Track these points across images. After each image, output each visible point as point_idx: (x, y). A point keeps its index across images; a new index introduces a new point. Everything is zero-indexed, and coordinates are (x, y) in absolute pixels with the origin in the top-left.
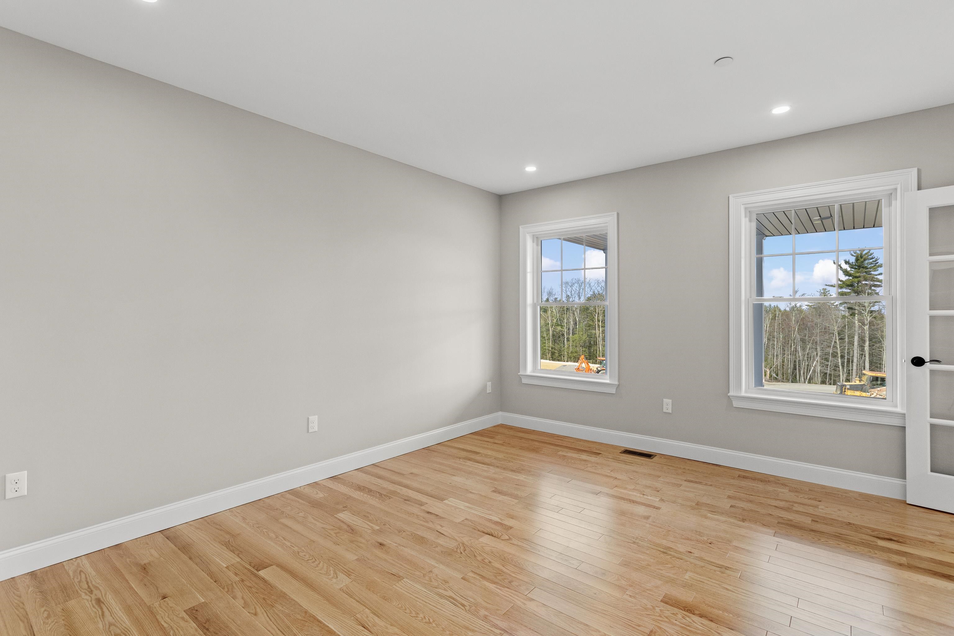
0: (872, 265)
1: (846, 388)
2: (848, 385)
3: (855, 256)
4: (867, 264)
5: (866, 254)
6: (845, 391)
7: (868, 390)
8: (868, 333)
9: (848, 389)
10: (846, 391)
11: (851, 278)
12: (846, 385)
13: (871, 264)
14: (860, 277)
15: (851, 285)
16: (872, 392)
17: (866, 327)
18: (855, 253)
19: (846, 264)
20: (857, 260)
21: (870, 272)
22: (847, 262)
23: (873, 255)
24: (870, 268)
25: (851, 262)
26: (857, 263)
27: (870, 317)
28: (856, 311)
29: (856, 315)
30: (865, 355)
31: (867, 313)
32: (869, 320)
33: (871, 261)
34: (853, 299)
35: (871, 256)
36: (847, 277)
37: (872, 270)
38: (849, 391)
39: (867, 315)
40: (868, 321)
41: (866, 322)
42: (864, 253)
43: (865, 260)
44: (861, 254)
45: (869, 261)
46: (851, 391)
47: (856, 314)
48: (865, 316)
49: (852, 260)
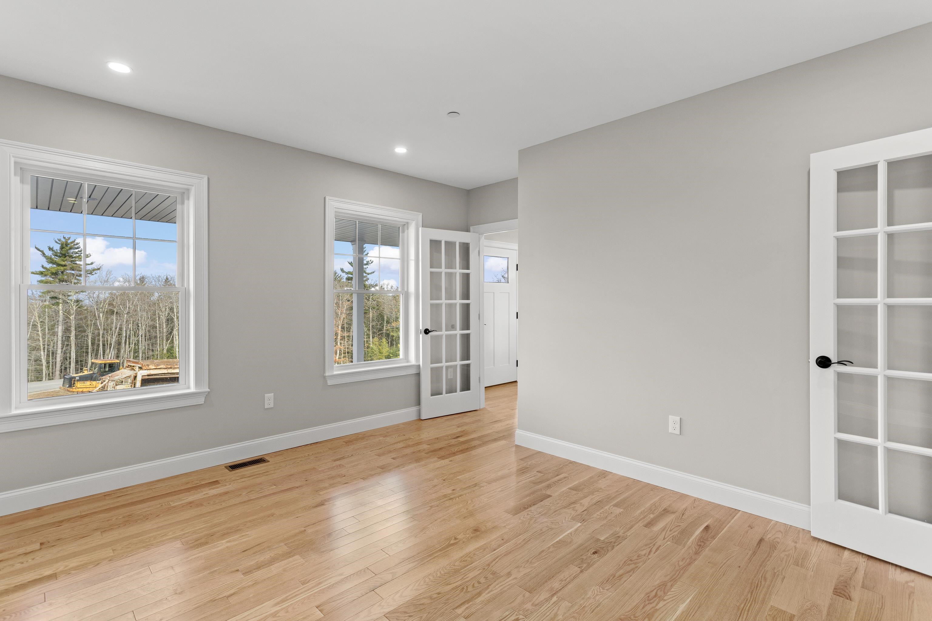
0: (77, 255)
1: (75, 380)
2: (77, 376)
3: (59, 244)
4: (72, 253)
5: (71, 243)
6: (74, 384)
7: (98, 378)
8: (74, 322)
9: (78, 381)
10: (76, 383)
11: (55, 266)
12: (75, 378)
13: (77, 253)
14: (65, 266)
15: (55, 274)
16: (103, 380)
17: (72, 317)
18: (59, 241)
19: (50, 250)
20: (62, 248)
21: (76, 261)
22: (50, 249)
23: (79, 245)
24: (75, 258)
25: (55, 249)
26: (62, 251)
27: (76, 306)
28: (61, 300)
29: (61, 305)
30: (70, 345)
31: (73, 302)
32: (75, 309)
33: (77, 250)
34: (57, 287)
35: (77, 246)
36: (51, 265)
37: (77, 259)
38: (78, 382)
39: (73, 305)
40: (74, 311)
41: (72, 312)
42: (69, 241)
43: (71, 248)
44: (67, 242)
45: (74, 250)
46: (81, 382)
47: (60, 303)
48: (71, 305)
49: (57, 247)
